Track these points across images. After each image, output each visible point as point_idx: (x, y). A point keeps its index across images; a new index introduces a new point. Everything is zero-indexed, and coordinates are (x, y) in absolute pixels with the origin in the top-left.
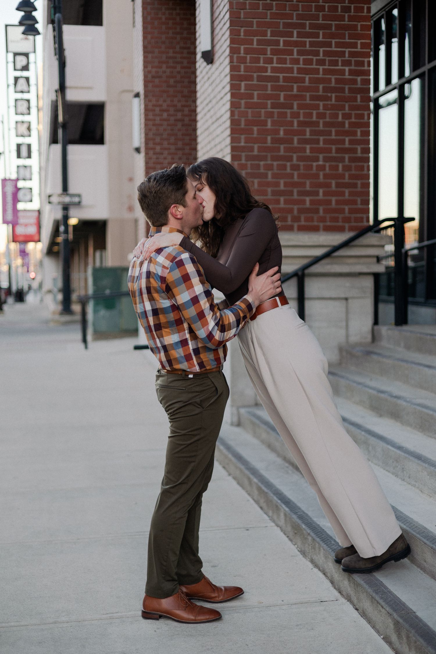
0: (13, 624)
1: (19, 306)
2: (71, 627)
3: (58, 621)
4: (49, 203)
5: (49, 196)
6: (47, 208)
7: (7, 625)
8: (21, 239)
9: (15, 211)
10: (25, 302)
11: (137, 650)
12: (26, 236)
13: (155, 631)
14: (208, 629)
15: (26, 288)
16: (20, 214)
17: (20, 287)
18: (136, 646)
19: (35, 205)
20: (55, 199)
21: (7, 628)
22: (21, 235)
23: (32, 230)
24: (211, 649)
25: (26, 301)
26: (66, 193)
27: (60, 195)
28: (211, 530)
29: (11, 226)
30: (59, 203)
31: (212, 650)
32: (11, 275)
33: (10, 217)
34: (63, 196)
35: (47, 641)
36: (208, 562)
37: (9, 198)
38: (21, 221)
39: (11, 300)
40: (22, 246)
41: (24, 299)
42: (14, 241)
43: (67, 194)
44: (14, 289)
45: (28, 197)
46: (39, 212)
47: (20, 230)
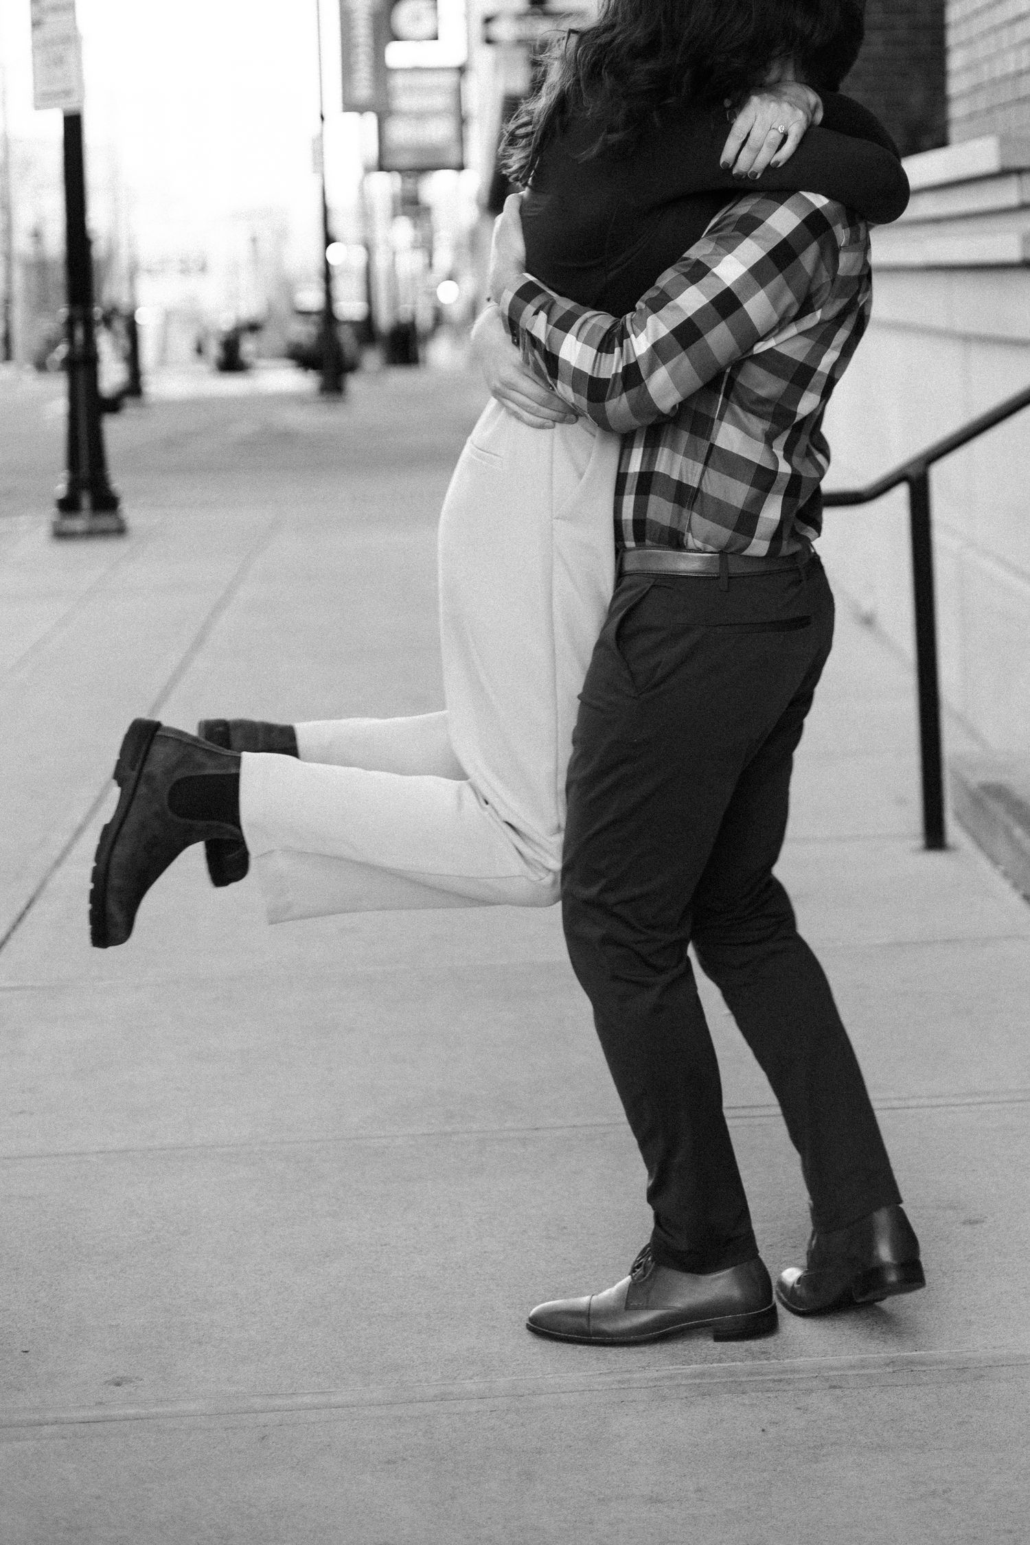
0: (307, 1399)
1: (400, 378)
2: (494, 1414)
3: (451, 1393)
4: (489, 41)
5: (488, 20)
6: (484, 58)
7: (289, 1401)
8: (405, 160)
9: (381, 71)
10: (421, 364)
11: (699, 1490)
12: (421, 150)
13: (763, 1430)
14: (938, 1428)
15: (424, 319)
16: (398, 81)
17: (405, 317)
18: (698, 1478)
19: (450, 51)
20: (505, 30)
21: (286, 1413)
22: (404, 149)
23: (439, 131)
24: (945, 1492)
25: (425, 362)
26: (540, 11)
27: (520, 17)
28: (969, 1104)
29: (371, 119)
30: (520, 42)
31: (946, 1496)
32: (372, 278)
33: (363, 90)
34: (529, 18)
35: (411, 1456)
36: (954, 1208)
37: (362, 31)
38: (403, 102)
39: (372, 359)
40: (410, 183)
41: (421, 355)
42: (382, 166)
43: (548, 14)
44: (384, 320)
45: (426, 27)
46: (462, 70)
47: (400, 132)
